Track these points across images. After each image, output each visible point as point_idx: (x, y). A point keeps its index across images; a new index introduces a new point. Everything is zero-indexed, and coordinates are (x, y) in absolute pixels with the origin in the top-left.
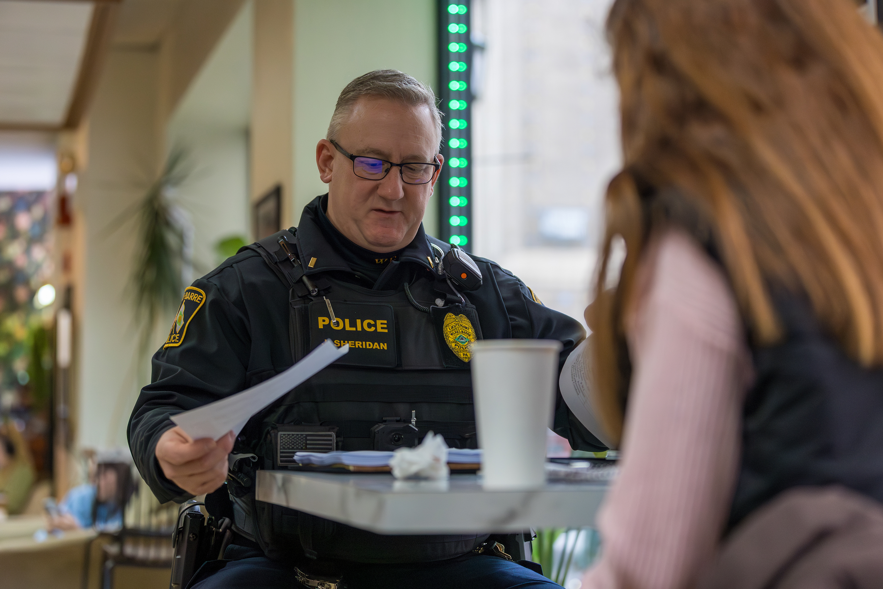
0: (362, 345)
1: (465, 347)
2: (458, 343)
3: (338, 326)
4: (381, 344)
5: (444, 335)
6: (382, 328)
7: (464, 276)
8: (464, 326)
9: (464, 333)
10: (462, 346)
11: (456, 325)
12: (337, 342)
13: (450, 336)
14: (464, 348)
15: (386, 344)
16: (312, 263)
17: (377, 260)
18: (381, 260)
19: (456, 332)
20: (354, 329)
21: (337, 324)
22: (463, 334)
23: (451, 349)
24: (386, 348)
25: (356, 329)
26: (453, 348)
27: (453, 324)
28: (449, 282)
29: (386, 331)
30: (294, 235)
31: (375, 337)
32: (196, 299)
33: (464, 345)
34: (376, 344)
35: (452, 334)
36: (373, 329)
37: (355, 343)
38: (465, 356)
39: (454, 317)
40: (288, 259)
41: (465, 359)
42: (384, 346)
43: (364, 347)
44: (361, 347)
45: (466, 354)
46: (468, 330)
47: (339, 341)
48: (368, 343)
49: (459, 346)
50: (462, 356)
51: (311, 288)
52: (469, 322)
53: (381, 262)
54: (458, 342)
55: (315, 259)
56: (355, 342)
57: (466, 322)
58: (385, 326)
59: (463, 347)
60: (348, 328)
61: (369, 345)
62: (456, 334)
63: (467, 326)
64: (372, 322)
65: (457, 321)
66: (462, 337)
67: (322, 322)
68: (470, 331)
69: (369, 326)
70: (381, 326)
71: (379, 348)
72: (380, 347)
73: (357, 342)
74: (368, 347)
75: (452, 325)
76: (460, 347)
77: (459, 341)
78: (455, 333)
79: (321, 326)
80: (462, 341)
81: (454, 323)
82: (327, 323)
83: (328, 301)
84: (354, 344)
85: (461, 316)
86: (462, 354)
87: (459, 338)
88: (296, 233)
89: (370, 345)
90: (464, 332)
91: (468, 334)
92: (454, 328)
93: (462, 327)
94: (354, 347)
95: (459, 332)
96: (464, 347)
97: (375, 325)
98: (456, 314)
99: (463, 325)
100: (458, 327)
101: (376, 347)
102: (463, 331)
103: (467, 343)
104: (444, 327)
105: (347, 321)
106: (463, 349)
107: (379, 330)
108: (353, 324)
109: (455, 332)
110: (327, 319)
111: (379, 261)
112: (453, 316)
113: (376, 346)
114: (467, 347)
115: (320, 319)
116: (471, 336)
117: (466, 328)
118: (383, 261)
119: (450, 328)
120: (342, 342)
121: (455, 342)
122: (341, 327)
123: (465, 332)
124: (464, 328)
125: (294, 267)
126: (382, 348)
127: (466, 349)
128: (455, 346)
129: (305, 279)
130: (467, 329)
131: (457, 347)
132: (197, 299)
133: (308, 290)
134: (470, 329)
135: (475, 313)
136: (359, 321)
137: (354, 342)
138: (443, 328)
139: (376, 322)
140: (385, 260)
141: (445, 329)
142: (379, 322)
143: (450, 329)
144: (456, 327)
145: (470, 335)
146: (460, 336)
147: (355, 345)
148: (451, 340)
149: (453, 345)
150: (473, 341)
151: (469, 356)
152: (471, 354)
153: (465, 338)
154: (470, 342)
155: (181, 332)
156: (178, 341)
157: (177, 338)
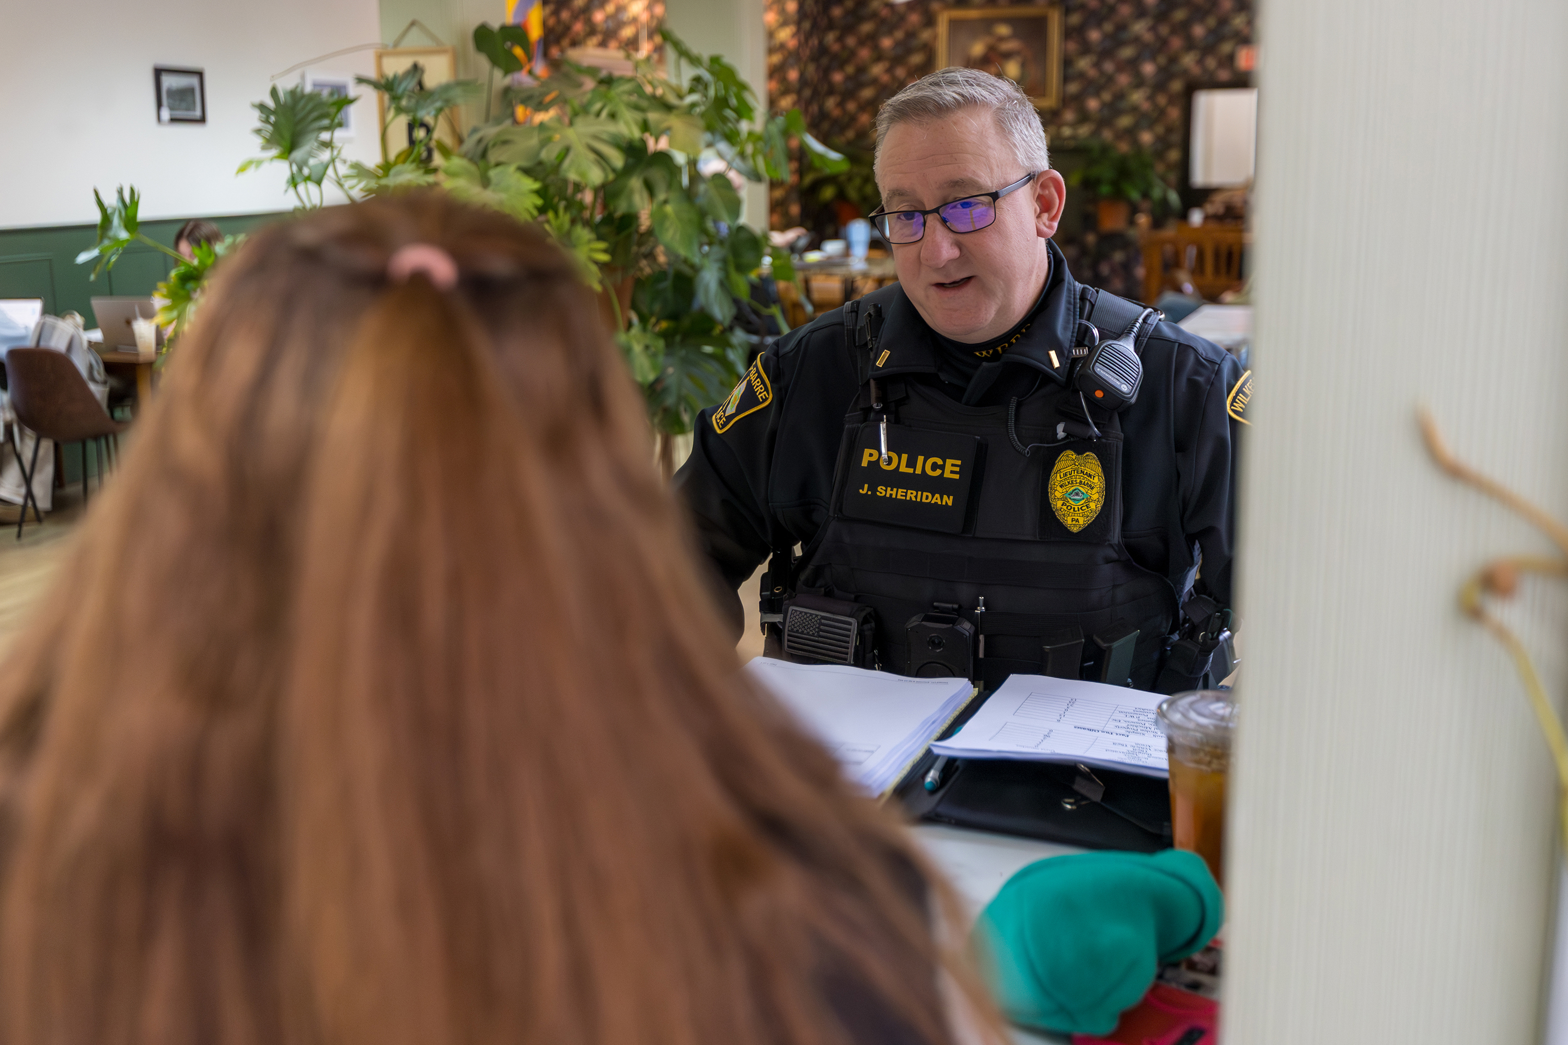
0: (916, 497)
1: (1078, 508)
2: (1068, 502)
3: (889, 464)
4: (945, 497)
5: (1050, 486)
6: (952, 472)
7: (1099, 394)
8: (1087, 472)
9: (1084, 484)
10: (1073, 506)
11: (1073, 472)
12: (881, 489)
13: (1059, 488)
14: (1076, 509)
15: (951, 497)
16: (883, 359)
17: (977, 354)
18: (984, 352)
19: (1071, 482)
20: (911, 471)
21: (890, 461)
22: (1082, 485)
23: (1054, 510)
24: (950, 503)
25: (915, 471)
26: (1057, 510)
27: (1069, 470)
28: (1082, 396)
29: (957, 477)
31: (939, 485)
33: (1078, 504)
34: (937, 496)
35: (1061, 486)
36: (938, 472)
37: (906, 493)
38: (1074, 522)
39: (1074, 456)
41: (1072, 528)
42: (948, 501)
43: (919, 500)
44: (914, 499)
45: (1077, 519)
46: (1092, 480)
47: (884, 488)
48: (925, 494)
49: (1068, 506)
50: (1070, 522)
51: (873, 402)
52: (1099, 466)
53: (985, 356)
54: (1069, 500)
55: (888, 353)
56: (907, 491)
57: (1094, 467)
58: (957, 469)
59: (1074, 508)
60: (903, 469)
61: (927, 498)
62: (1070, 485)
63: (1093, 473)
64: (940, 462)
65: (1077, 464)
66: (1077, 491)
67: (868, 457)
68: (1096, 481)
69: (935, 467)
70: (951, 469)
71: (940, 503)
72: (942, 502)
73: (909, 492)
74: (924, 500)
75: (1066, 471)
76: (1069, 508)
77: (1070, 498)
78: (1067, 484)
79: (864, 464)
80: (1076, 497)
81: (1071, 467)
82: (874, 458)
83: (883, 426)
84: (904, 494)
85: (1087, 455)
86: (1069, 519)
87: (1072, 494)
90: (1085, 482)
91: (1090, 486)
92: (1069, 476)
93: (1082, 475)
94: (904, 498)
95: (1074, 482)
96: (1076, 508)
97: (942, 467)
98: (1079, 452)
99: (1085, 472)
100: (1076, 474)
101: (936, 501)
102: (1083, 481)
103: (1083, 501)
104: (1052, 474)
105: (905, 457)
106: (1074, 511)
107: (947, 475)
108: (911, 463)
109: (1069, 483)
110: (875, 453)
111: (981, 354)
112: (1072, 455)
113: (937, 499)
114: (1081, 508)
115: (867, 452)
116: (1096, 490)
117: (1090, 476)
118: (988, 353)
119: (1062, 476)
120: (889, 489)
121: (1064, 499)
122: (892, 467)
123: (1086, 482)
124: (1086, 476)
126: (944, 504)
127: (1079, 511)
128: (1063, 505)
129: (872, 384)
130: (1091, 478)
131: (1065, 507)
133: (870, 402)
134: (1096, 478)
135: (1117, 447)
136: (921, 459)
137: (905, 491)
138: (1050, 475)
139: (944, 462)
140: (991, 353)
141: (1053, 476)
142: (949, 462)
143: (1061, 478)
144: (1073, 474)
145: (1092, 488)
146: (1075, 490)
147: (906, 496)
148: (1058, 494)
149: (1059, 503)
150: (1095, 497)
151: (1081, 522)
152: (1086, 519)
153: (1083, 493)
154: (1089, 500)
155: (729, 418)
156: (721, 427)
157: (722, 421)
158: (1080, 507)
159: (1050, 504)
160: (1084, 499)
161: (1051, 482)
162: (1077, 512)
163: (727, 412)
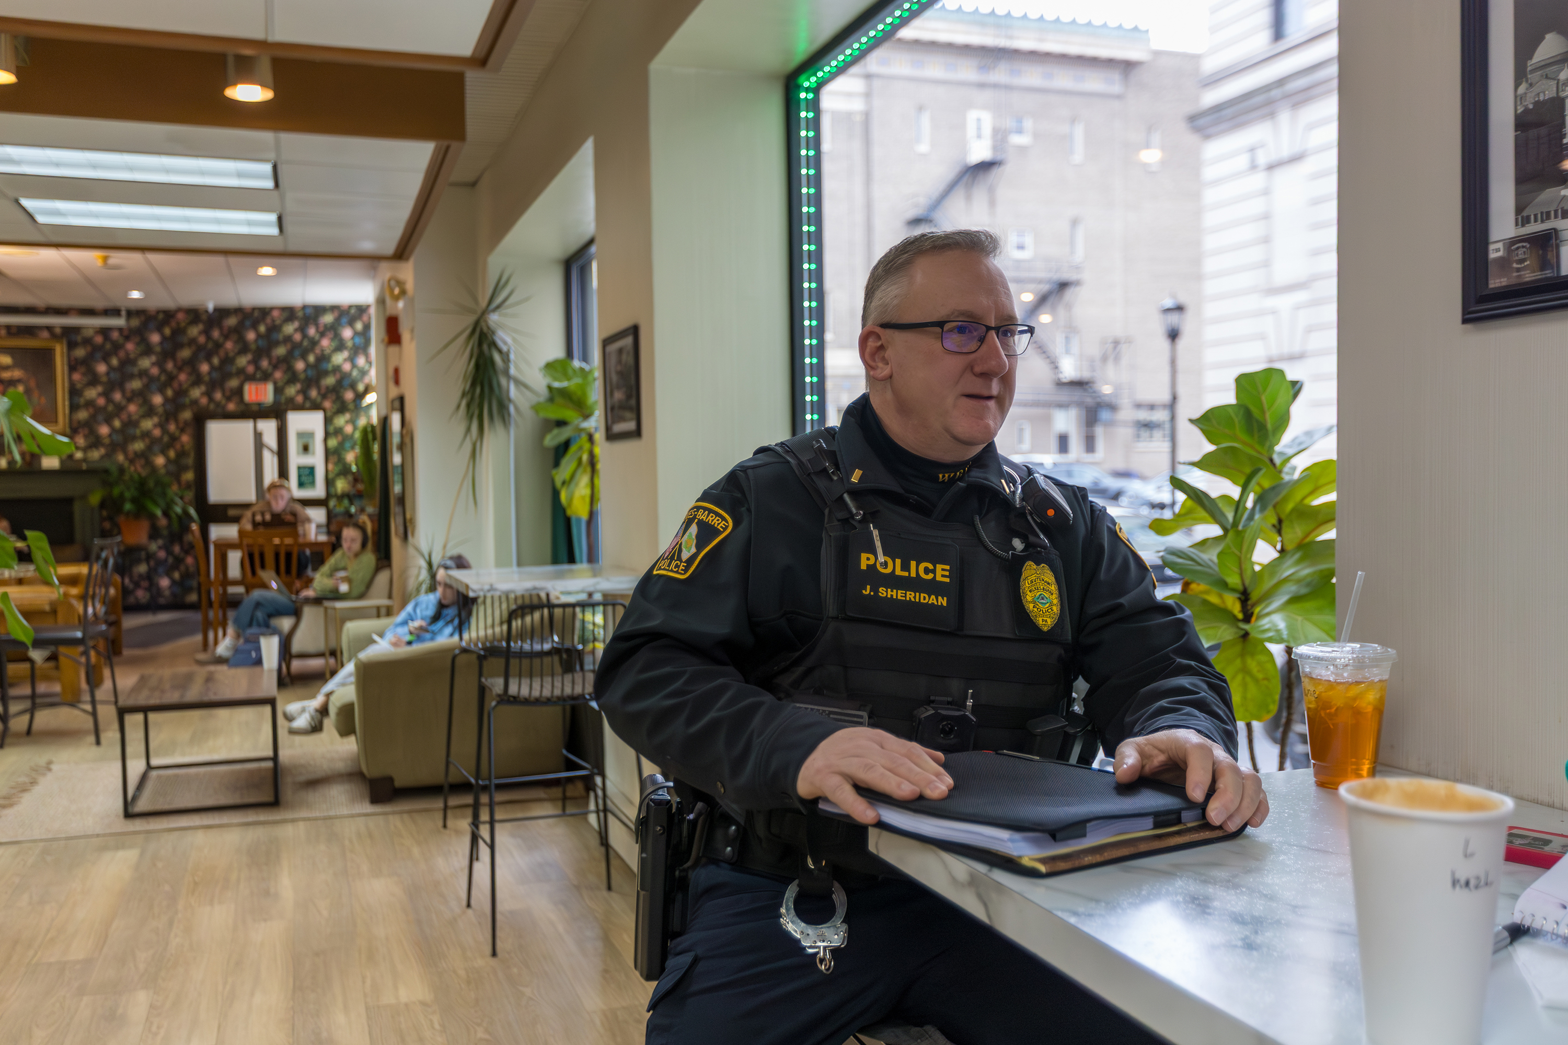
0: (915, 597)
2: (1037, 605)
3: (886, 568)
4: (940, 599)
5: (1021, 591)
6: (943, 576)
7: (1051, 513)
8: (1046, 581)
9: (1046, 590)
10: (1042, 609)
11: (1036, 580)
12: (883, 590)
13: (1028, 593)
14: (1044, 612)
15: (945, 598)
16: (857, 475)
17: (941, 476)
18: (947, 475)
20: (906, 574)
21: (885, 565)
23: (1028, 612)
24: (945, 604)
25: (910, 574)
26: (1030, 611)
27: (1033, 577)
28: (1029, 518)
29: (948, 581)
30: (833, 438)
31: (933, 587)
33: (1045, 607)
34: (933, 597)
35: (1030, 591)
36: (930, 576)
37: (906, 594)
38: (1044, 623)
39: (1035, 567)
40: (825, 470)
41: (1043, 628)
42: (943, 602)
43: (917, 600)
44: (913, 600)
45: (1046, 620)
46: (1050, 587)
47: (885, 589)
48: (922, 595)
49: (1038, 608)
50: (1041, 622)
51: (854, 511)
52: (1052, 575)
53: (945, 479)
54: (1038, 603)
55: (861, 471)
56: (906, 593)
57: (1049, 577)
58: (947, 574)
59: (1042, 611)
60: (898, 572)
61: (924, 598)
62: (1036, 591)
63: (1050, 581)
64: (931, 567)
65: (1038, 573)
66: (1042, 595)
67: (865, 560)
68: (1053, 588)
69: (927, 571)
70: (942, 573)
72: (937, 602)
73: (908, 593)
74: (922, 601)
75: (1032, 579)
76: (1039, 610)
78: (1034, 590)
79: (863, 567)
80: (1042, 601)
81: (1034, 575)
82: (872, 562)
83: (875, 532)
84: (904, 595)
85: (1043, 566)
86: (1040, 619)
87: (1039, 598)
88: (836, 437)
91: (1050, 592)
92: (1034, 583)
93: (1043, 582)
94: (904, 598)
95: (1039, 589)
96: (1044, 610)
97: (934, 571)
98: (1038, 564)
100: (1039, 581)
101: (933, 602)
102: (1045, 588)
103: (1048, 605)
104: (1022, 580)
105: (898, 561)
106: (1043, 613)
107: (939, 578)
108: (905, 567)
109: (1035, 588)
110: (872, 557)
111: (944, 476)
112: (1033, 565)
113: (932, 600)
114: (1048, 610)
115: (864, 556)
116: (1054, 595)
117: (1049, 584)
118: (949, 476)
119: (1030, 582)
120: (889, 590)
121: (1034, 602)
122: (889, 570)
124: (1046, 584)
125: (832, 480)
126: (940, 604)
128: (1034, 607)
129: (847, 498)
131: (1036, 609)
133: (850, 513)
134: (1054, 585)
135: (1060, 563)
136: (913, 564)
137: (904, 592)
138: (1019, 581)
139: (935, 567)
140: (952, 475)
141: (1022, 583)
142: (939, 567)
143: (1029, 584)
144: (1037, 582)
145: (1052, 594)
146: (1041, 595)
147: (905, 596)
148: (1029, 598)
149: (1031, 606)
150: (1055, 601)
151: (1049, 623)
152: (1052, 620)
153: (1047, 598)
154: (1051, 604)
155: (690, 561)
156: (683, 572)
157: (681, 567)
158: (1046, 609)
159: (1024, 606)
160: (1048, 603)
161: (1022, 588)
162: (1045, 614)
163: (685, 555)
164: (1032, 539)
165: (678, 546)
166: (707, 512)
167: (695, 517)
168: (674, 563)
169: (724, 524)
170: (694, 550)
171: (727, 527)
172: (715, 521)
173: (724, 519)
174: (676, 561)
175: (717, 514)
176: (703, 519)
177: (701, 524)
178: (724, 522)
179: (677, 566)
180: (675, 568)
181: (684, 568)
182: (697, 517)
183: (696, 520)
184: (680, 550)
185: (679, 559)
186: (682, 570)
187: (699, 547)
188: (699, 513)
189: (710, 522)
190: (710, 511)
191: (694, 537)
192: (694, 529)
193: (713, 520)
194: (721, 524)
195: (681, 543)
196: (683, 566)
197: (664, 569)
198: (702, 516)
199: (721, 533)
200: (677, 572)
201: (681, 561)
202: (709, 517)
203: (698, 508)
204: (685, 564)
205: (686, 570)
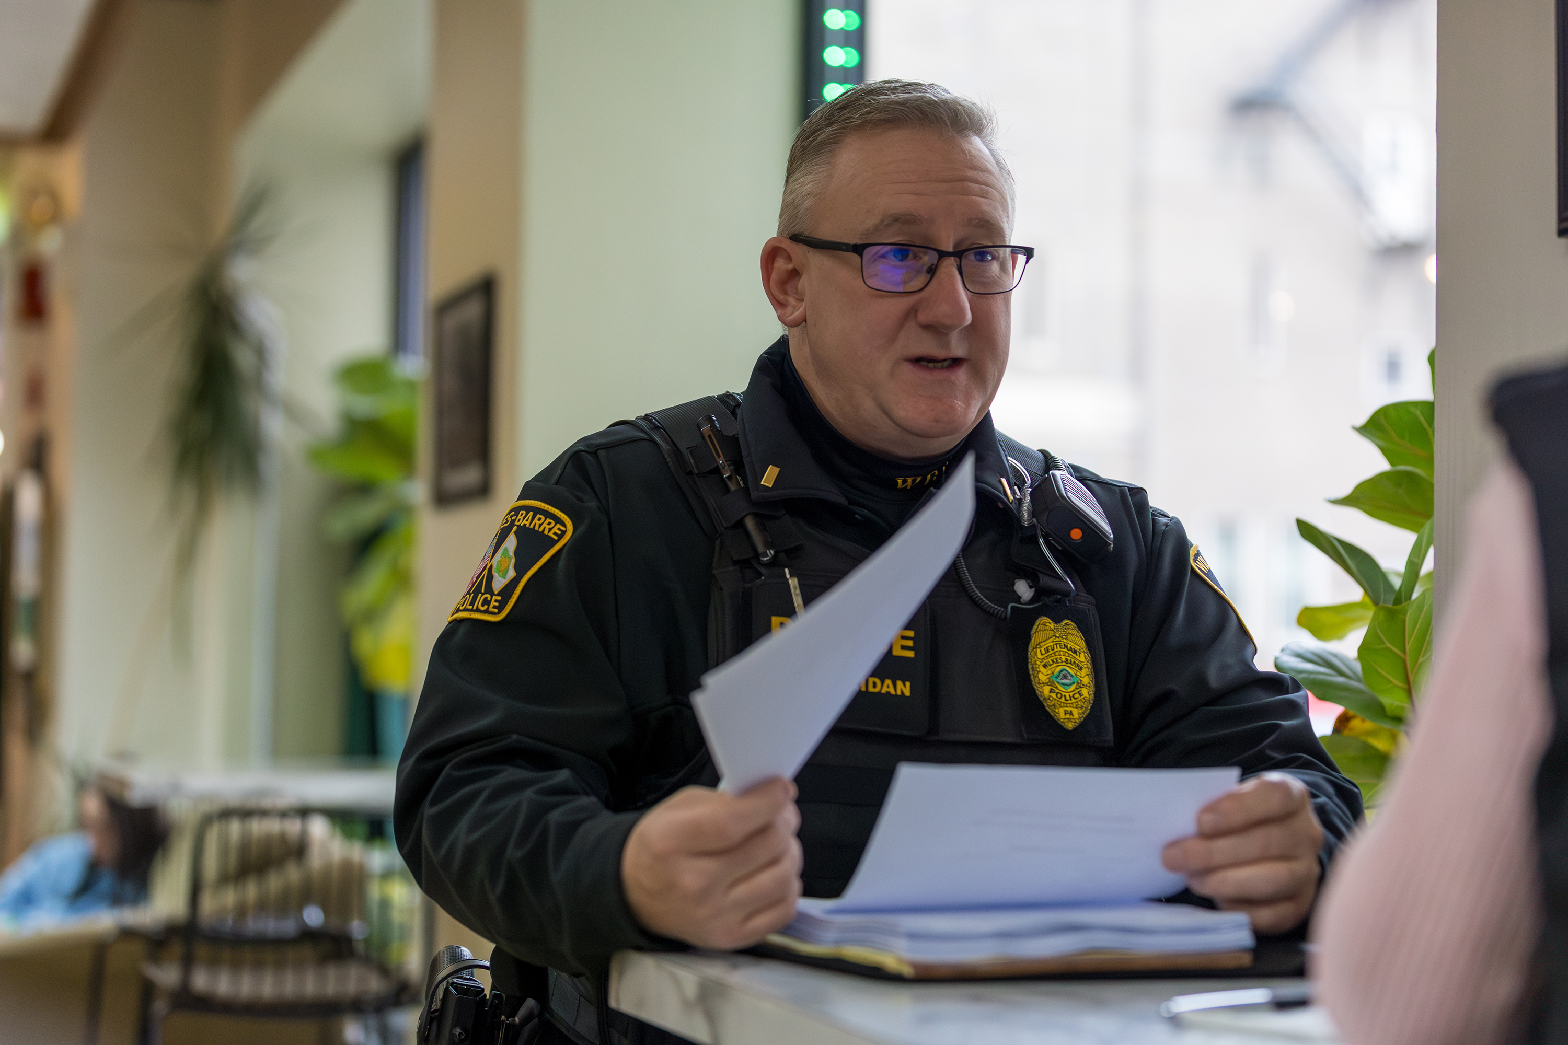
1: (1070, 695)
2: (1057, 688)
4: (899, 684)
5: (1030, 666)
6: (903, 647)
7: (1076, 534)
8: (1071, 647)
9: (1070, 663)
10: (1063, 694)
11: (1055, 646)
13: (1042, 669)
14: (1068, 698)
15: (908, 684)
16: (770, 476)
17: (900, 481)
18: (909, 480)
19: (1055, 661)
22: (1069, 665)
23: (1041, 699)
24: (907, 693)
26: (1045, 698)
27: (1049, 644)
28: (1042, 542)
29: (911, 654)
30: (734, 413)
32: (550, 530)
33: (1069, 690)
34: (888, 682)
35: (1045, 666)
38: (1068, 716)
39: (1052, 626)
40: (717, 471)
41: (1066, 723)
42: (904, 689)
45: (1071, 711)
46: (1077, 657)
49: (1057, 693)
50: (1062, 715)
51: (760, 548)
52: (1082, 639)
53: (907, 486)
54: (1057, 685)
55: (777, 470)
57: (1076, 640)
58: (910, 643)
59: (1065, 696)
62: (1055, 665)
63: (1077, 648)
65: (1058, 635)
66: (1065, 672)
68: (1082, 658)
70: (901, 640)
71: (893, 692)
72: (896, 690)
74: (871, 689)
75: (1047, 645)
76: (1059, 696)
77: (1058, 683)
78: (1051, 663)
80: (1065, 681)
81: (1051, 640)
83: (793, 582)
85: (1066, 624)
86: (1062, 711)
87: (1059, 676)
88: (739, 411)
89: (875, 685)
90: (1071, 661)
91: (1078, 665)
92: (1052, 652)
93: (1066, 650)
95: (1060, 661)
96: (1067, 695)
98: (1057, 621)
99: (1069, 646)
100: (1059, 649)
101: (888, 690)
102: (1069, 658)
103: (1073, 687)
104: (1030, 649)
106: (1066, 700)
109: (1053, 661)
110: (789, 621)
111: (904, 482)
112: (1050, 623)
113: (888, 687)
114: (1073, 695)
115: (777, 620)
116: (1084, 670)
117: (1075, 652)
118: (914, 481)
119: (1043, 652)
121: (1051, 683)
123: (1073, 660)
124: (1070, 652)
125: (727, 490)
126: (899, 693)
127: (1071, 699)
128: (1051, 691)
129: (750, 523)
130: (1077, 655)
131: (1054, 695)
132: (553, 531)
133: (755, 550)
134: (1082, 655)
135: (1093, 617)
138: (1027, 650)
140: (917, 481)
141: (1031, 653)
143: (1042, 654)
144: (1056, 650)
145: (1081, 669)
146: (1061, 671)
148: (1042, 677)
149: (1046, 690)
150: (1086, 680)
151: (1076, 716)
152: (1080, 711)
153: (1072, 676)
154: (1080, 685)
155: (507, 592)
156: (496, 611)
157: (493, 603)
158: (1071, 694)
159: (1034, 690)
160: (1074, 683)
161: (1031, 659)
162: (1070, 702)
163: (499, 583)
164: (1045, 580)
165: (486, 571)
166: (531, 514)
167: (512, 524)
168: (480, 598)
169: (559, 529)
170: (512, 573)
171: (564, 533)
172: (545, 525)
173: (558, 520)
174: (483, 594)
175: (547, 515)
176: (525, 525)
177: (524, 534)
178: (558, 526)
179: (486, 602)
180: (483, 605)
181: (497, 604)
182: (516, 523)
183: (515, 528)
184: (490, 577)
185: (489, 590)
186: (494, 607)
187: (521, 569)
188: (519, 517)
189: (536, 528)
190: (537, 511)
191: (512, 554)
192: (511, 542)
193: (540, 525)
194: (555, 530)
195: (491, 566)
196: (496, 601)
197: (465, 610)
198: (523, 520)
199: (555, 542)
200: (487, 612)
201: (492, 594)
202: (536, 521)
203: (516, 510)
204: (499, 598)
205: (500, 608)
